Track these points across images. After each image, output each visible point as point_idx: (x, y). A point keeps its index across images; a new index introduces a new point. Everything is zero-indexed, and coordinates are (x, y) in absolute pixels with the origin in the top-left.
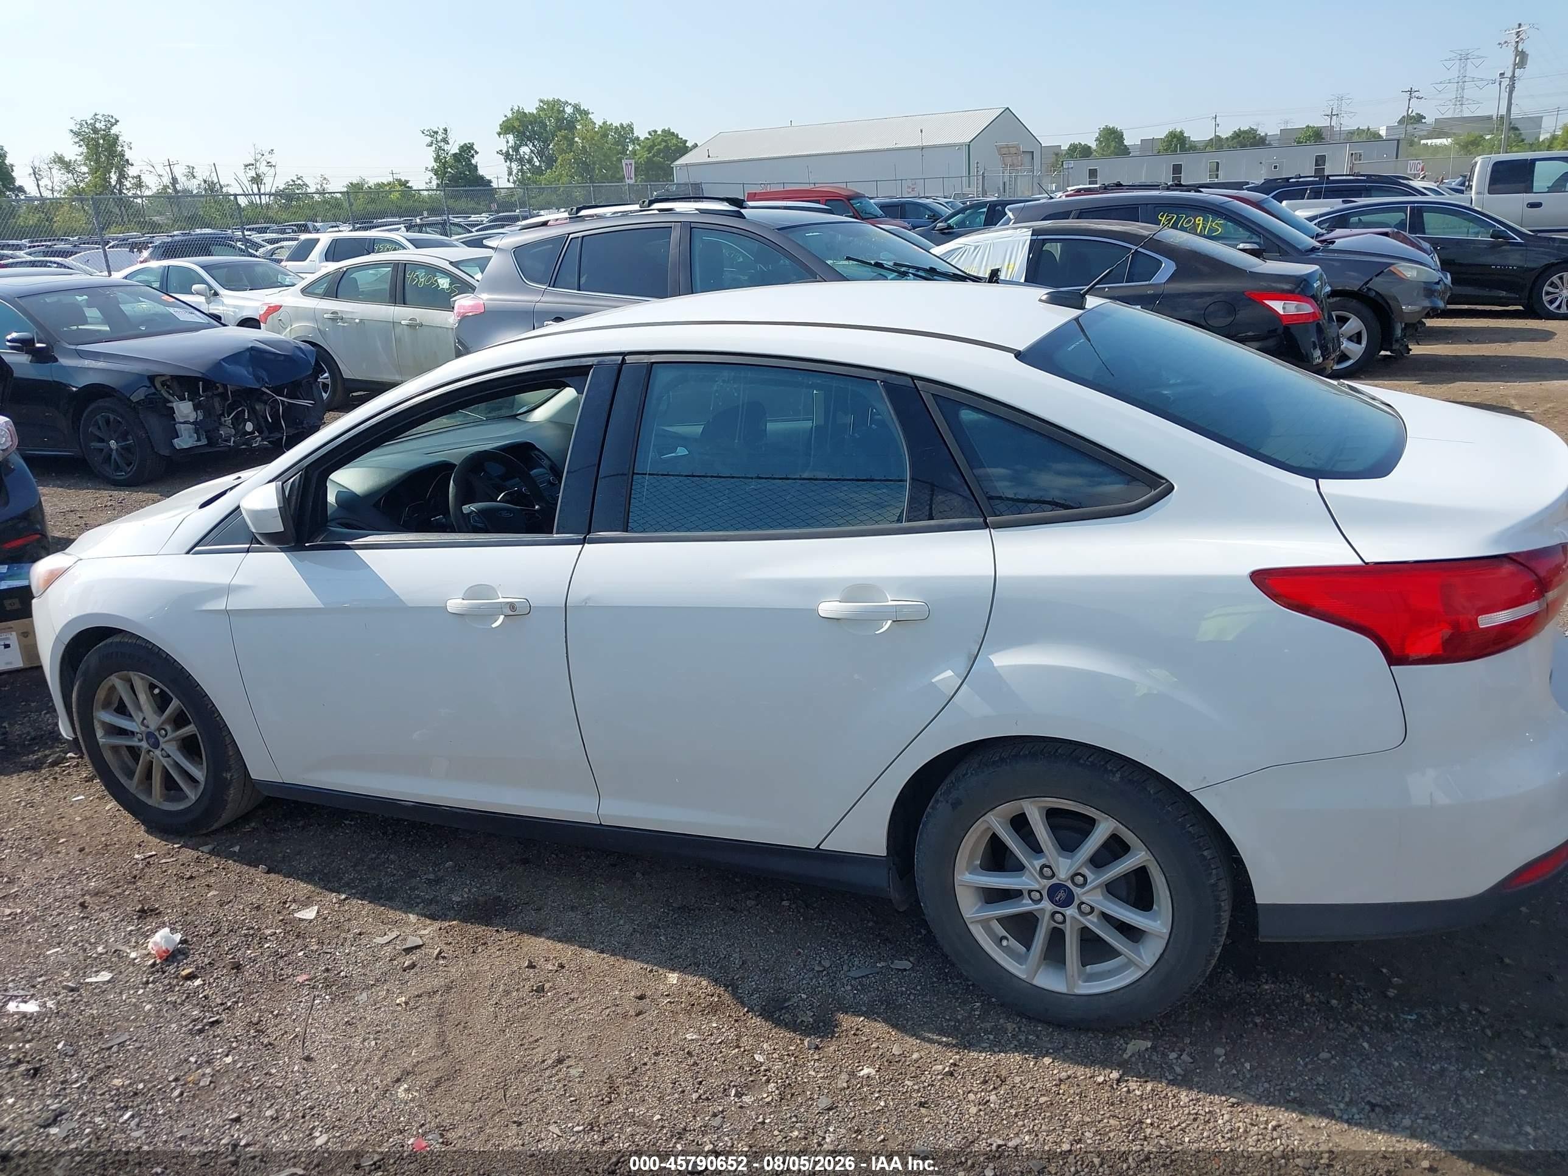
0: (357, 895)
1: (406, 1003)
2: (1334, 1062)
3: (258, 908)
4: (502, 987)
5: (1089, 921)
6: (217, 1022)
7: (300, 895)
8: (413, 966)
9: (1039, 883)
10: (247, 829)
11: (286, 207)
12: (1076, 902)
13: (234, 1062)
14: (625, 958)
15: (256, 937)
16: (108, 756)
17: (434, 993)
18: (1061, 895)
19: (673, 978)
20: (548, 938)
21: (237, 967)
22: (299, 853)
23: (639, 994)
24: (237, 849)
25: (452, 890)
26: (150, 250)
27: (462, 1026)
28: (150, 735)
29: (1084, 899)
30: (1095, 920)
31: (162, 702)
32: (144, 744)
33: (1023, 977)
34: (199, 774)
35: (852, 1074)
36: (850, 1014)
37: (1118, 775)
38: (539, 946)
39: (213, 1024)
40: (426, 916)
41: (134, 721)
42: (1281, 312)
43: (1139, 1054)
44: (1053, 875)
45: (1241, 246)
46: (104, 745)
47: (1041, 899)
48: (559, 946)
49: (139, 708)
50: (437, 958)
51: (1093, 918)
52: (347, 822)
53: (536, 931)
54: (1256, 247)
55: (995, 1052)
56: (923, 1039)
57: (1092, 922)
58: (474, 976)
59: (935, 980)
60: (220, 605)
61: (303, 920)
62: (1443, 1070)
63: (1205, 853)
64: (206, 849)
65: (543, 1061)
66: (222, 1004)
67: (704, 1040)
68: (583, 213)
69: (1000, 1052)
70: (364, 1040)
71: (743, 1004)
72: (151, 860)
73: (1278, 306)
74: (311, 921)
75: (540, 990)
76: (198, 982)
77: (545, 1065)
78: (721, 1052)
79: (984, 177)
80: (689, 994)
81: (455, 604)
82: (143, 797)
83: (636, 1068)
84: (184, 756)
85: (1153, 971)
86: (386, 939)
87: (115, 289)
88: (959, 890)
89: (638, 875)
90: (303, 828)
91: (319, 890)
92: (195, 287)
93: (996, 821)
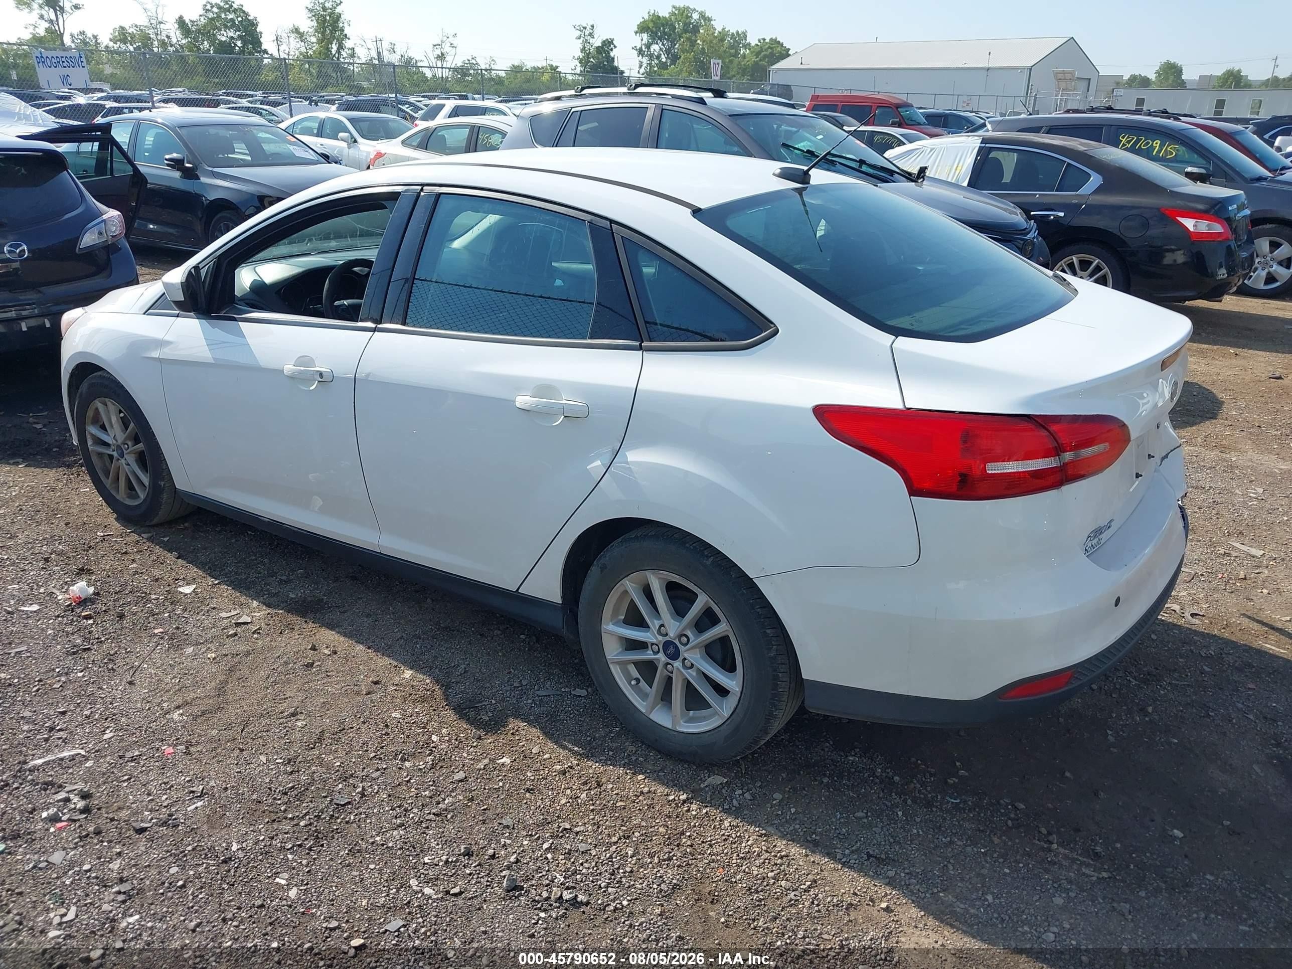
0: (228, 583)
1: (214, 659)
2: (865, 820)
3: (157, 580)
4: (285, 659)
5: (689, 673)
6: (89, 649)
7: (190, 577)
8: (235, 635)
9: (656, 638)
10: (182, 526)
11: (459, 81)
12: (681, 658)
13: (84, 676)
14: (383, 655)
15: (145, 598)
16: (95, 459)
17: (237, 655)
18: (671, 650)
19: (408, 674)
20: (338, 633)
21: (121, 616)
22: (206, 549)
23: (375, 680)
24: (166, 539)
25: (292, 590)
26: (337, 105)
27: (243, 679)
28: (118, 447)
29: (686, 655)
30: (694, 674)
31: (125, 424)
32: (115, 454)
33: (644, 711)
34: (146, 480)
35: (492, 761)
36: (519, 719)
37: (711, 559)
38: (328, 637)
39: (85, 649)
40: (265, 604)
41: (109, 435)
42: (1191, 229)
43: (714, 787)
44: (667, 635)
45: (1189, 169)
46: (92, 451)
47: (658, 652)
48: (342, 639)
49: (112, 426)
50: (254, 633)
51: (693, 672)
52: (249, 533)
53: (331, 626)
54: (1203, 171)
55: (607, 764)
56: (561, 746)
57: (691, 675)
58: (271, 648)
59: (597, 706)
60: (155, 354)
61: (182, 593)
62: (951, 842)
63: (768, 631)
64: (145, 536)
65: (282, 713)
66: (98, 638)
67: (404, 719)
68: (586, 91)
69: (610, 765)
70: (173, 678)
71: (447, 699)
72: (106, 538)
73: (1189, 224)
74: (186, 595)
75: (311, 665)
76: (91, 622)
77: (281, 716)
78: (410, 729)
79: (1036, 98)
80: (412, 686)
81: (289, 368)
82: (114, 493)
83: (344, 729)
84: (138, 465)
85: (729, 721)
86: (229, 614)
87: (253, 127)
88: (604, 637)
89: (429, 600)
90: (220, 532)
91: (204, 575)
92: (341, 135)
93: (630, 585)
